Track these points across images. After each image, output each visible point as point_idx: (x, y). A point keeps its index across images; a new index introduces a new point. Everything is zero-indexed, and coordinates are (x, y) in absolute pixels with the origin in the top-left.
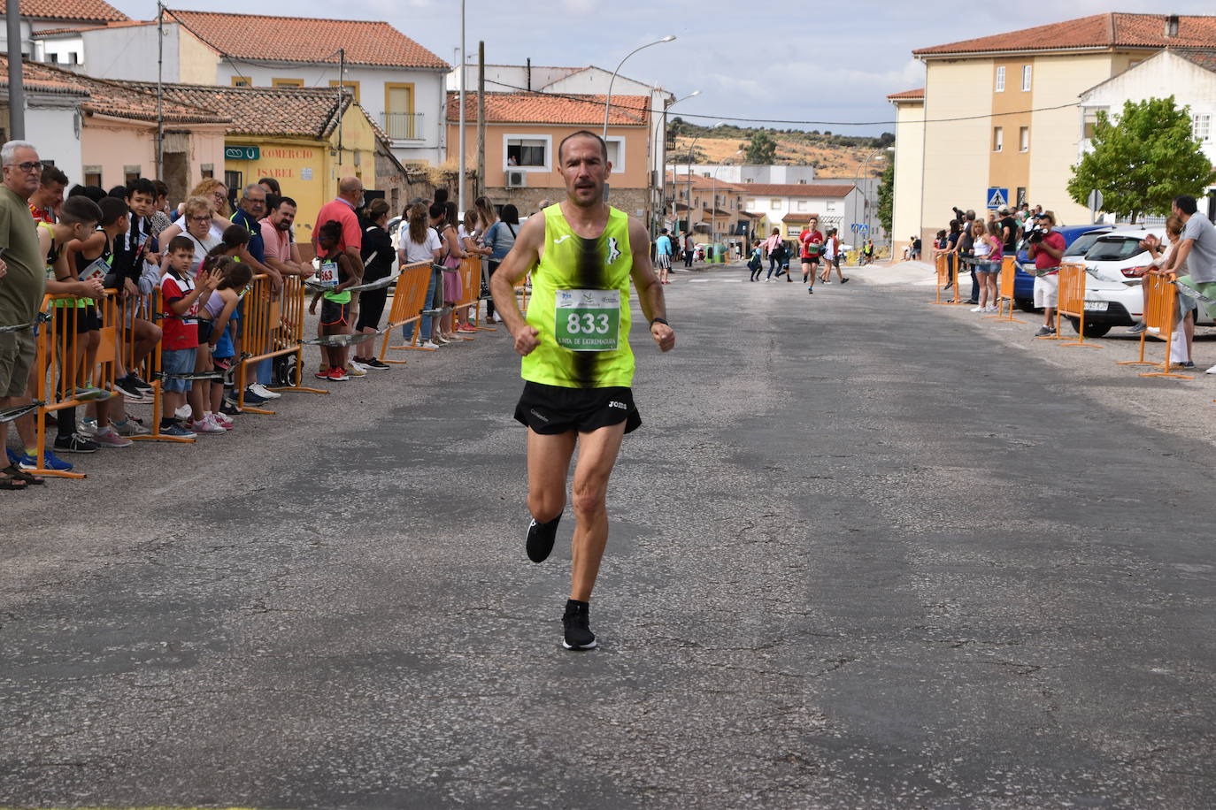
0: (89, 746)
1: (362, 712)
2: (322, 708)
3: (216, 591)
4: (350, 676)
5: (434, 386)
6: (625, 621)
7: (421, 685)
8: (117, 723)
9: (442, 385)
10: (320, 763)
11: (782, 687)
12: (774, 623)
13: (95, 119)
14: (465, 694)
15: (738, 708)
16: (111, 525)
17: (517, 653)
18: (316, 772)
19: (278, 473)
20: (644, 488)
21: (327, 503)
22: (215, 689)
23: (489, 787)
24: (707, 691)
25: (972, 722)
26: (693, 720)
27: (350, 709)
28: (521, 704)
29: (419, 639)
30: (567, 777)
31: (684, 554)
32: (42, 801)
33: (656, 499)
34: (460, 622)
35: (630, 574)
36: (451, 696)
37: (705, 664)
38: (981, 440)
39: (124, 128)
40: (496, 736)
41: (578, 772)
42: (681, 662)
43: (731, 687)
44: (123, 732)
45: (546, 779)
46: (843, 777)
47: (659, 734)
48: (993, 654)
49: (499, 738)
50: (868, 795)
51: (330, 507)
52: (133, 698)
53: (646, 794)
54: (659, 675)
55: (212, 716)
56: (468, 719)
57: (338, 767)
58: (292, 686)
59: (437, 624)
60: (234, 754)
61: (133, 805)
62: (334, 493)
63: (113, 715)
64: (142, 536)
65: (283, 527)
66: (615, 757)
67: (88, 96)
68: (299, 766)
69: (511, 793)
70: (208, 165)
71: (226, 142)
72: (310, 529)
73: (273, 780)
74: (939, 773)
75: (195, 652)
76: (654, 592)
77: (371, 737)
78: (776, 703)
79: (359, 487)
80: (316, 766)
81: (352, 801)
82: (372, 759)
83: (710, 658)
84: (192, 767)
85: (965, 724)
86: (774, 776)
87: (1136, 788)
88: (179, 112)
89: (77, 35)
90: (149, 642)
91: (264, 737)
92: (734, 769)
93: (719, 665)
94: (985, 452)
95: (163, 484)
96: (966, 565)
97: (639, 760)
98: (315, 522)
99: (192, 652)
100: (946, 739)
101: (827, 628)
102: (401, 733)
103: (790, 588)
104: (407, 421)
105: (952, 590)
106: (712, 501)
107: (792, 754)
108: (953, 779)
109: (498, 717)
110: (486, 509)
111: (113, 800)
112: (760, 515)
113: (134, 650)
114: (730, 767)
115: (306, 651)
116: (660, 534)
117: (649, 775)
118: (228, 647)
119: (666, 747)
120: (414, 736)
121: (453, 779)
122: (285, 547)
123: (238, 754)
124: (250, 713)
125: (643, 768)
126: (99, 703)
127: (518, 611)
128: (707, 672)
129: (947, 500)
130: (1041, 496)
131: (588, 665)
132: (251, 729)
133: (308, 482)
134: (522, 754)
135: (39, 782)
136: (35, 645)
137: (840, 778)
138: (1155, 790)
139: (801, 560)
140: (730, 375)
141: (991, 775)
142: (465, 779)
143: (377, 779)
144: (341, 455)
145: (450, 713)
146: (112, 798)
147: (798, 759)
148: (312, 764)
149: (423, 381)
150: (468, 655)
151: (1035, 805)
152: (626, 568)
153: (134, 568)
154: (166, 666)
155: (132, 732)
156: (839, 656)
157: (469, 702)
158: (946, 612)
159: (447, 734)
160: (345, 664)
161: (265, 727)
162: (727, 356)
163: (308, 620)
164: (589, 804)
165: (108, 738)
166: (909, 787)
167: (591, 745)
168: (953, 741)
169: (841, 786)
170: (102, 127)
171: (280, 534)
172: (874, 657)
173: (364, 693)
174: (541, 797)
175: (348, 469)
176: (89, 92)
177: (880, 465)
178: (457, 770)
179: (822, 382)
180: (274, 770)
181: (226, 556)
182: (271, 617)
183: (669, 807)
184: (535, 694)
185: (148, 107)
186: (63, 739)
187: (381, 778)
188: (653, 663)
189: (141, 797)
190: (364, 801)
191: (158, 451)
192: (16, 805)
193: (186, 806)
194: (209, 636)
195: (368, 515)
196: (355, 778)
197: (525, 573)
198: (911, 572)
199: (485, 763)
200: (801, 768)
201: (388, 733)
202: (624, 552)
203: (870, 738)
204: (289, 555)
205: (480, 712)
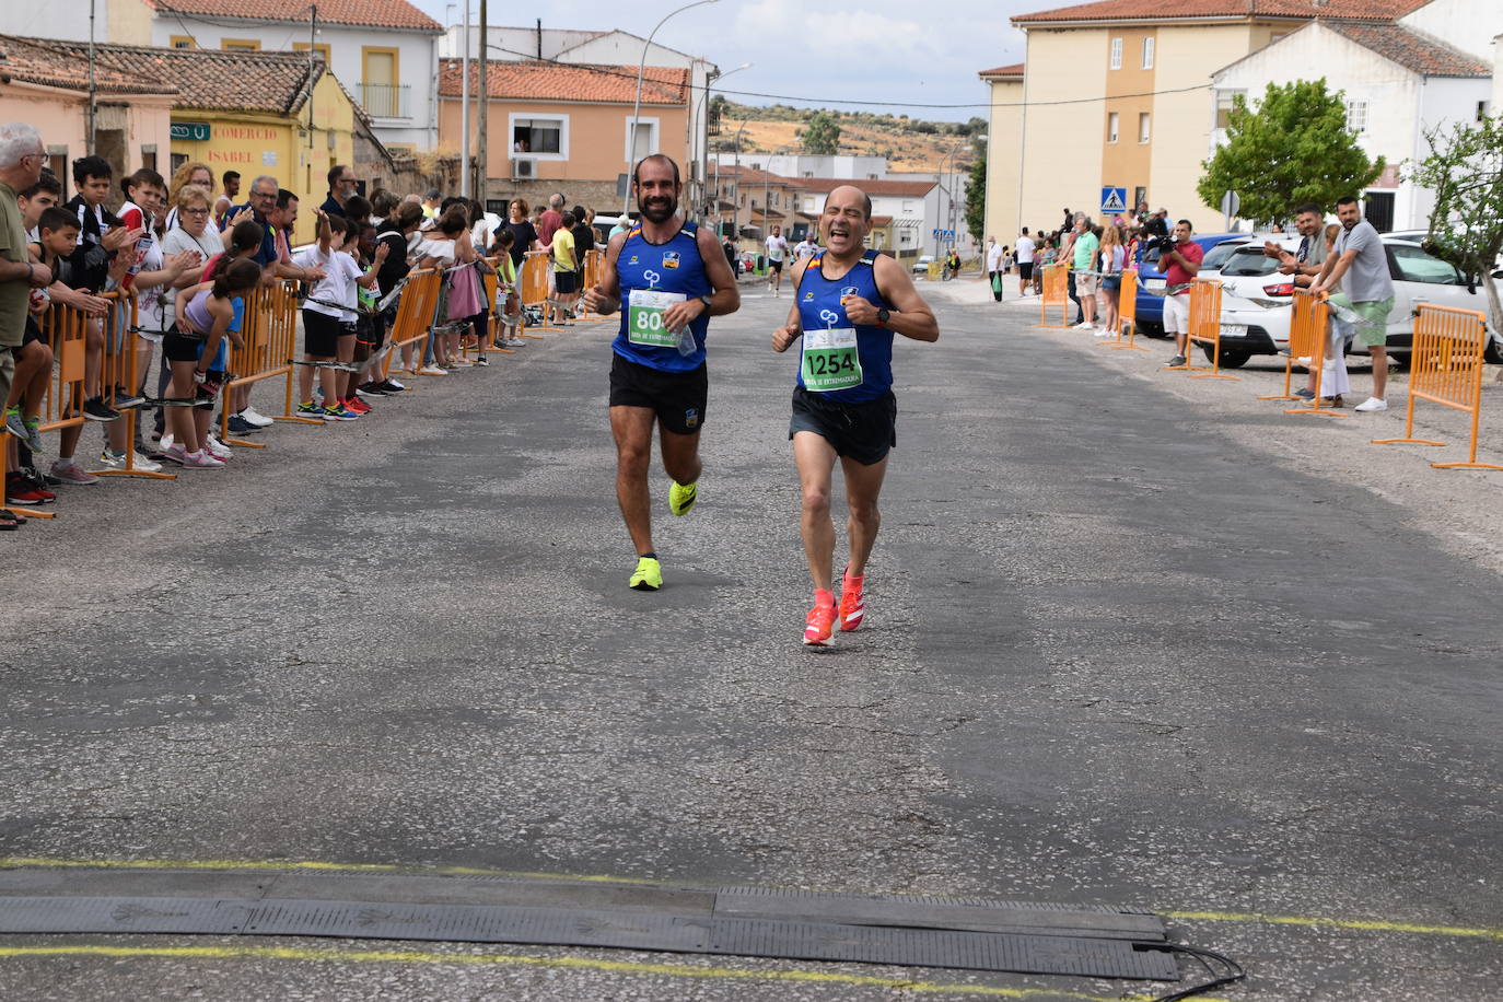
0: (132, 801)
1: (432, 769)
2: (386, 764)
3: (239, 642)
4: (412, 733)
5: (452, 417)
6: (713, 677)
7: (493, 742)
8: (158, 777)
9: (460, 415)
10: (393, 819)
11: (898, 746)
12: (884, 680)
13: (15, 86)
15: (850, 767)
16: (100, 570)
17: (595, 709)
18: (392, 829)
19: (285, 513)
20: (716, 534)
21: (349, 548)
22: (260, 744)
23: (585, 844)
24: (813, 750)
25: (1109, 783)
26: (801, 779)
27: (417, 765)
28: (608, 762)
29: (482, 694)
30: (669, 835)
31: (770, 607)
32: (94, 854)
33: (732, 547)
34: (526, 676)
35: (712, 628)
36: (528, 753)
37: (808, 722)
38: (1104, 484)
39: (49, 99)
40: (584, 793)
41: (680, 830)
42: (781, 720)
44: (167, 786)
45: (647, 838)
46: (971, 836)
47: (764, 793)
48: (1129, 713)
49: (588, 795)
50: (1000, 854)
51: (351, 552)
52: (170, 752)
53: (758, 852)
54: (758, 733)
55: (264, 771)
56: (551, 776)
57: (416, 823)
58: (348, 741)
59: (499, 679)
60: (297, 809)
61: (196, 858)
62: (355, 537)
63: (151, 769)
64: (139, 582)
65: (302, 574)
66: (719, 815)
67: (4, 57)
68: (372, 822)
69: (610, 850)
70: (150, 146)
71: (172, 118)
72: (334, 576)
73: (346, 835)
74: (1075, 833)
75: (230, 706)
76: (741, 646)
77: (446, 793)
78: (891, 762)
79: (382, 530)
80: (391, 822)
81: (437, 856)
82: (451, 815)
83: (813, 716)
84: (252, 822)
85: (1102, 784)
86: (896, 835)
87: (1289, 847)
88: (114, 80)
90: (174, 695)
91: (327, 793)
92: (852, 828)
93: (824, 723)
94: (1109, 498)
95: (150, 525)
96: (1094, 620)
97: (746, 818)
98: (338, 569)
99: (226, 706)
100: (1081, 800)
101: (942, 686)
102: (479, 790)
103: (896, 644)
104: (426, 457)
105: (1079, 647)
107: (913, 814)
108: (1092, 839)
109: (584, 774)
110: (536, 556)
111: (172, 853)
113: (158, 703)
114: (846, 826)
115: (356, 706)
116: (742, 585)
117: (759, 834)
118: (265, 701)
119: (774, 806)
120: (493, 793)
121: (543, 836)
122: (309, 596)
123: (301, 809)
124: (305, 769)
125: (752, 826)
126: (133, 757)
127: (590, 665)
128: (811, 731)
129: (1068, 550)
130: (1175, 546)
131: (676, 722)
132: (310, 784)
133: (320, 524)
134: (616, 812)
135: (86, 835)
136: (44, 698)
137: (968, 838)
138: (1309, 849)
139: (906, 614)
141: (1133, 835)
142: (558, 836)
143: (460, 836)
144: (353, 494)
145: (529, 769)
146: (170, 851)
147: (921, 819)
148: (385, 820)
149: (436, 410)
150: (540, 711)
151: (1181, 864)
152: (707, 621)
153: (137, 617)
154: (200, 720)
155: (177, 786)
156: (958, 715)
157: (550, 760)
158: (1074, 669)
159: (530, 792)
160: (402, 719)
161: (325, 782)
163: (351, 674)
165: (152, 793)
166: (1044, 847)
167: (691, 803)
168: (1089, 801)
169: (970, 846)
170: (21, 97)
171: (303, 581)
172: (997, 716)
173: (430, 750)
174: (643, 855)
175: (367, 510)
176: (5, 53)
177: (988, 511)
178: (547, 828)
179: (914, 416)
180: (345, 826)
181: (242, 605)
182: (307, 669)
183: (784, 865)
184: (622, 751)
185: (77, 73)
186: (101, 793)
187: (465, 834)
188: (750, 721)
189: (203, 850)
190: (449, 855)
191: (135, 488)
192: (66, 857)
193: (254, 860)
194: (241, 689)
195: (398, 561)
196: (435, 834)
197: (591, 626)
198: (1032, 628)
199: (577, 821)
200: (925, 828)
201: (464, 790)
202: (702, 603)
203: (998, 798)
204: (316, 604)
205: (563, 770)
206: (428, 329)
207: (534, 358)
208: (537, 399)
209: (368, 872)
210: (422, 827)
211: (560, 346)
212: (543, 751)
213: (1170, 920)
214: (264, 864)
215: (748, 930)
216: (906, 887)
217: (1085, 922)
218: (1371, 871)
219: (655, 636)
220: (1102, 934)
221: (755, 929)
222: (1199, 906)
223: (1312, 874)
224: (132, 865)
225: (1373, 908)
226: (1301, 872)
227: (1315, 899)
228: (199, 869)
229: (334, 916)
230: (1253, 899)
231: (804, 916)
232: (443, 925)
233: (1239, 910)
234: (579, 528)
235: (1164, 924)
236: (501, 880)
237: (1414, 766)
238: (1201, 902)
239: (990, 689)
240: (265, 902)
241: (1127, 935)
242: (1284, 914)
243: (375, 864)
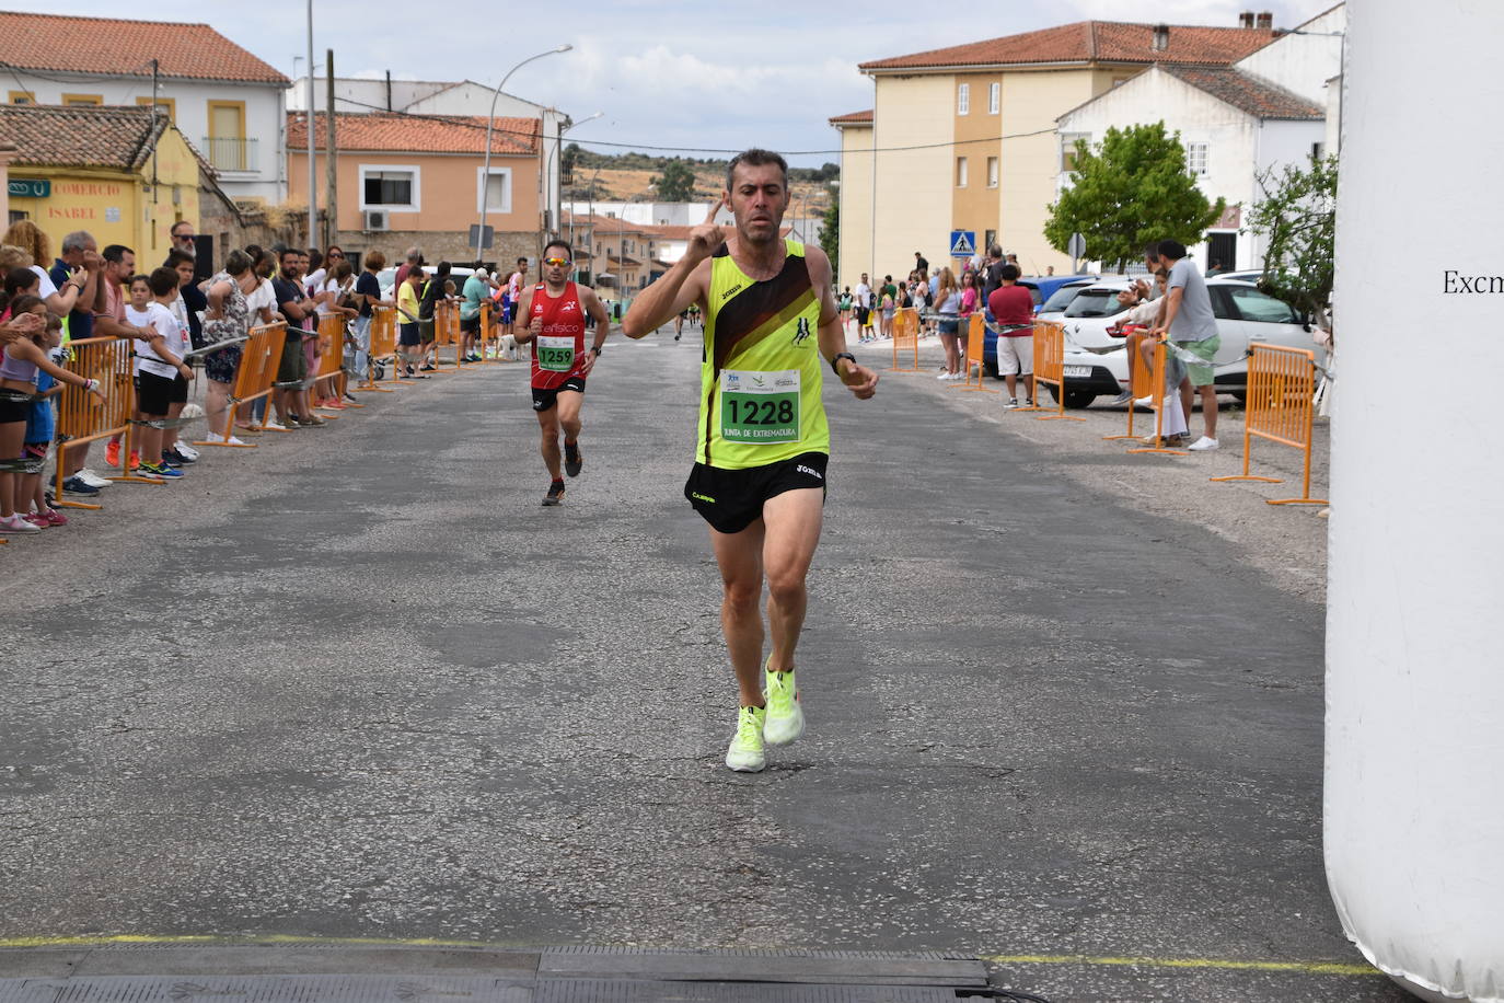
2: (210, 831)
3: (63, 710)
4: (238, 798)
5: (296, 474)
6: (549, 732)
7: (321, 805)
9: (305, 472)
10: (214, 887)
11: (731, 797)
12: (720, 730)
15: (683, 820)
18: (212, 898)
19: (118, 576)
20: (559, 587)
21: (183, 610)
22: (80, 815)
23: (411, 907)
24: (646, 803)
25: (940, 828)
26: (633, 834)
27: (241, 832)
28: (438, 822)
29: (313, 756)
30: (497, 895)
31: (611, 659)
33: (575, 599)
34: (358, 737)
35: (551, 682)
36: (357, 816)
37: (642, 775)
38: (948, 527)
40: (412, 855)
41: (508, 890)
42: (615, 774)
45: (474, 898)
46: (801, 886)
47: (595, 848)
48: (963, 757)
49: (417, 856)
50: (829, 904)
51: (186, 614)
53: (586, 909)
54: (592, 788)
55: (82, 843)
56: (379, 838)
57: (238, 891)
58: (171, 809)
59: (331, 740)
60: (114, 881)
61: (5, 936)
62: (190, 598)
65: (133, 637)
66: (549, 873)
68: (192, 892)
69: (436, 912)
71: (10, 175)
72: (166, 639)
73: (164, 906)
74: (904, 879)
75: (51, 776)
76: (579, 700)
77: (270, 859)
78: (724, 813)
79: (219, 591)
80: (212, 891)
81: (257, 925)
82: (274, 882)
83: (648, 769)
84: (67, 896)
85: (932, 830)
86: (726, 888)
87: (1114, 888)
91: (147, 863)
92: (682, 881)
93: (659, 776)
94: (953, 541)
96: (932, 665)
97: (576, 875)
98: (171, 631)
99: (45, 777)
100: (912, 846)
102: (305, 855)
104: (267, 515)
105: (917, 691)
106: (639, 600)
107: (744, 866)
108: (920, 885)
109: (413, 835)
110: (375, 614)
112: (696, 614)
114: (676, 880)
115: (182, 772)
116: (582, 638)
117: (588, 890)
118: (87, 770)
119: (604, 862)
120: (319, 857)
121: (368, 900)
122: (139, 660)
123: (119, 881)
124: (125, 839)
125: (581, 884)
127: (425, 724)
128: (645, 784)
129: (909, 594)
130: (1015, 588)
131: (509, 779)
132: (130, 855)
134: (444, 872)
137: (797, 888)
138: (1132, 889)
140: (653, 457)
141: (960, 880)
142: (383, 900)
143: (283, 903)
144: (191, 555)
145: (357, 832)
147: (752, 870)
148: (206, 889)
149: (280, 467)
150: (371, 771)
151: (1007, 908)
152: (545, 675)
154: (17, 792)
158: (910, 714)
159: (357, 855)
160: (228, 784)
161: (145, 852)
162: (646, 435)
163: (179, 739)
164: (524, 920)
167: (521, 862)
168: (920, 847)
169: (799, 896)
171: (134, 646)
172: (832, 764)
173: (256, 815)
174: (469, 916)
175: (203, 571)
177: (832, 557)
178: (373, 891)
180: (163, 896)
181: (69, 672)
182: (134, 736)
183: (611, 922)
184: (453, 811)
187: (287, 901)
188: (583, 776)
189: (13, 927)
190: (271, 923)
193: (67, 935)
194: (64, 758)
195: (234, 622)
196: (257, 902)
197: (428, 684)
198: (870, 673)
199: (403, 883)
200: (755, 879)
201: (289, 855)
202: (542, 658)
203: (829, 846)
204: (146, 669)
205: (391, 831)
206: (273, 385)
207: (383, 411)
208: (384, 453)
209: (184, 944)
211: (409, 399)
212: (373, 813)
213: (994, 964)
214: (77, 939)
215: (571, 990)
216: (733, 940)
217: (910, 970)
218: (1192, 909)
219: (492, 692)
220: (925, 981)
221: (578, 988)
222: (1022, 950)
223: (1134, 913)
225: (1192, 946)
226: (1124, 912)
227: (1136, 938)
228: (8, 948)
229: (147, 990)
230: (1076, 941)
231: (628, 974)
232: (260, 993)
233: (1062, 952)
234: (420, 583)
235: (988, 969)
236: (321, 948)
237: (1238, 802)
238: (1025, 946)
239: (826, 737)
240: (74, 980)
241: (950, 981)
242: (1106, 955)
243: (193, 935)
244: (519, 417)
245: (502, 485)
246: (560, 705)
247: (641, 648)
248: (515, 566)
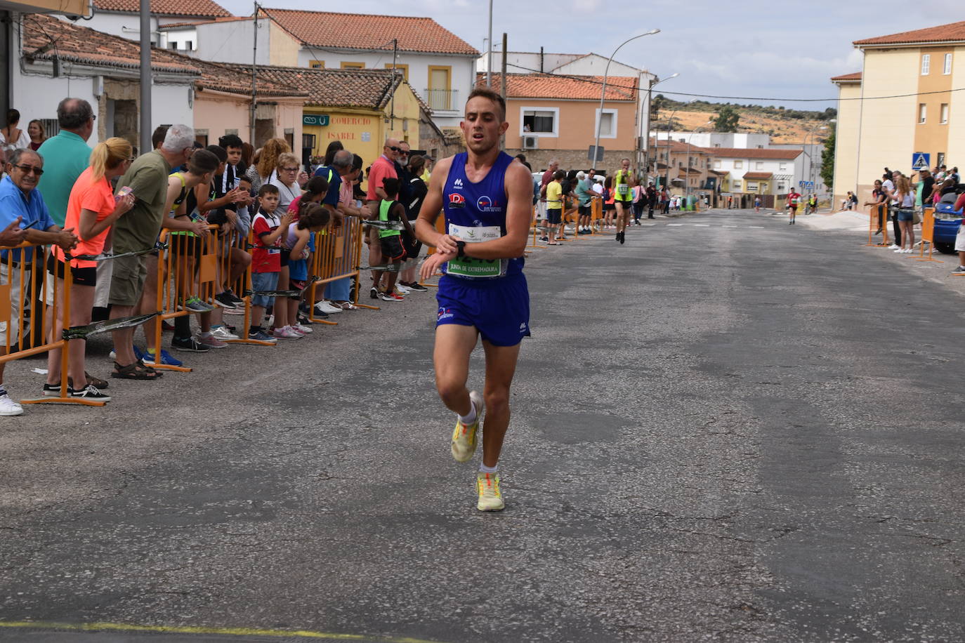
0: (191, 580)
1: (403, 560)
2: (372, 555)
3: (290, 462)
4: (394, 532)
6: (611, 494)
7: (449, 540)
8: (213, 562)
10: (369, 598)
11: (738, 550)
12: (732, 499)
13: (205, 92)
14: (483, 548)
15: (701, 565)
16: (211, 409)
18: (366, 606)
19: (340, 370)
20: (627, 389)
21: (377, 395)
22: (288, 538)
23: (502, 622)
24: (676, 551)
25: (893, 583)
26: (664, 574)
27: (393, 557)
28: (528, 557)
29: (447, 503)
30: (564, 616)
32: (156, 621)
33: (637, 398)
35: (616, 457)
36: (472, 549)
37: (675, 529)
38: (904, 356)
39: (227, 100)
40: (507, 581)
41: (572, 613)
42: (656, 528)
43: (696, 548)
44: (218, 569)
45: (547, 618)
46: (786, 623)
47: (637, 584)
48: (912, 528)
49: (510, 583)
51: (379, 398)
52: (226, 543)
53: (626, 631)
54: (638, 537)
55: (286, 559)
56: (486, 567)
57: (384, 602)
58: (348, 537)
59: (462, 492)
60: (303, 589)
61: (225, 626)
62: (382, 388)
63: (210, 556)
64: (234, 417)
65: (343, 413)
66: (602, 601)
67: (200, 75)
68: (353, 600)
69: (519, 627)
70: (290, 129)
71: (304, 111)
72: (364, 415)
73: (334, 610)
74: (865, 623)
75: (274, 509)
76: (635, 471)
77: (408, 579)
78: (732, 562)
79: (402, 383)
80: (367, 601)
81: (394, 629)
82: (409, 597)
83: (679, 525)
84: (270, 598)
85: (888, 584)
86: (730, 621)
88: (268, 88)
89: (192, 28)
90: (238, 500)
91: (326, 577)
92: (698, 614)
93: (686, 531)
94: (908, 366)
95: (251, 378)
96: (889, 456)
97: (621, 605)
98: (367, 410)
99: (271, 509)
100: (872, 596)
101: (775, 504)
102: (433, 577)
103: (744, 471)
105: (878, 476)
106: (682, 400)
107: (745, 604)
108: (877, 628)
109: (510, 566)
111: (209, 622)
112: (721, 412)
113: (227, 506)
114: (694, 612)
115: (360, 511)
116: (640, 426)
117: (629, 617)
118: (298, 506)
119: (643, 595)
120: (442, 580)
121: (473, 614)
122: (344, 429)
123: (306, 589)
124: (315, 558)
125: (625, 611)
126: (200, 546)
127: (527, 483)
128: (676, 536)
129: (874, 403)
130: (953, 402)
131: (580, 528)
132: (316, 570)
134: (528, 596)
135: (154, 606)
136: (152, 501)
137: (784, 624)
139: (754, 448)
140: (699, 300)
141: (908, 626)
142: (483, 615)
143: (414, 613)
144: (388, 357)
145: (471, 562)
146: (209, 620)
147: (750, 607)
148: (363, 599)
152: (613, 452)
153: (227, 442)
154: (251, 519)
155: (225, 569)
156: (785, 527)
157: (487, 555)
158: (873, 493)
159: (469, 579)
160: (389, 521)
161: (326, 569)
162: (696, 285)
163: (361, 487)
164: (581, 638)
165: (207, 573)
166: (841, 633)
167: (583, 591)
168: (878, 597)
169: (785, 631)
170: (210, 99)
171: (342, 419)
172: (813, 528)
173: (404, 545)
174: (542, 631)
175: (394, 369)
176: (200, 72)
177: (820, 375)
178: (476, 608)
179: (774, 307)
180: (334, 603)
181: (298, 435)
182: (332, 483)
184: (539, 550)
185: (245, 84)
186: (172, 573)
187: (416, 612)
188: (633, 528)
189: (231, 620)
190: (403, 629)
191: (247, 351)
192: (137, 623)
193: (266, 628)
194: (284, 497)
195: (409, 405)
196: (396, 611)
197: (531, 454)
198: (844, 461)
199: (499, 603)
200: (752, 615)
201: (423, 577)
202: (611, 438)
203: (809, 593)
204: (347, 435)
205: (494, 563)
210: (388, 605)
214: (271, 632)
219: (575, 462)
224: (180, 631)
228: (225, 635)
234: (534, 383)
239: (809, 507)
243: (350, 633)
244: (612, 271)
245: (596, 317)
246: (621, 474)
247: (680, 435)
248: (599, 373)
